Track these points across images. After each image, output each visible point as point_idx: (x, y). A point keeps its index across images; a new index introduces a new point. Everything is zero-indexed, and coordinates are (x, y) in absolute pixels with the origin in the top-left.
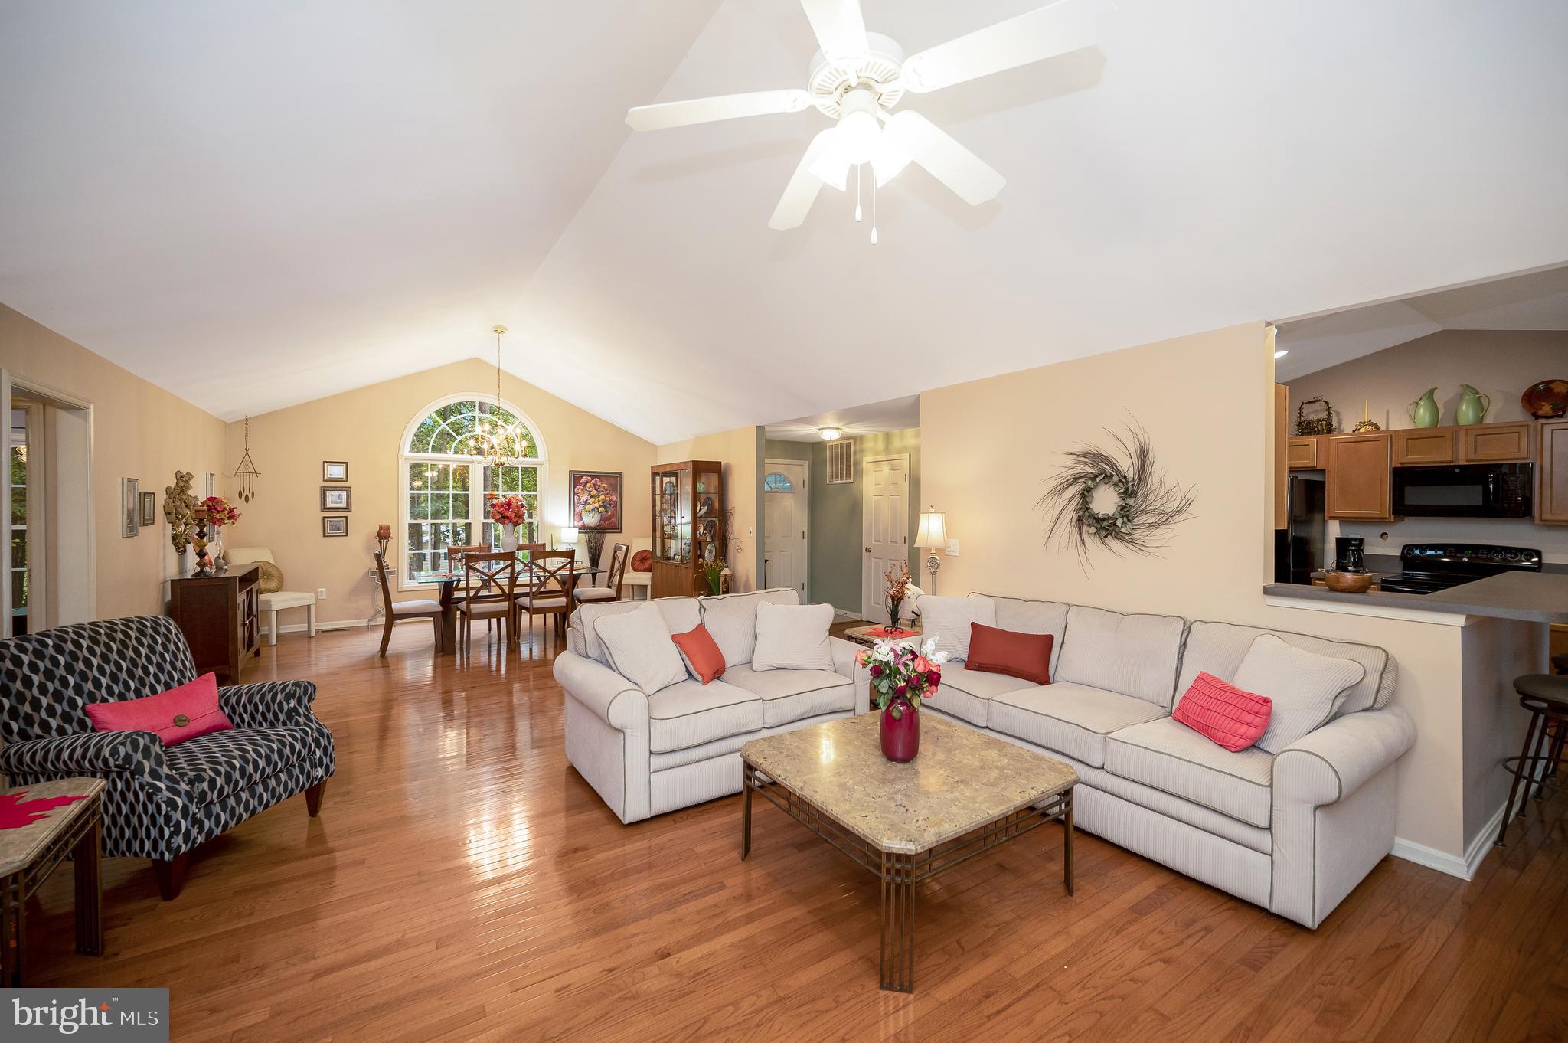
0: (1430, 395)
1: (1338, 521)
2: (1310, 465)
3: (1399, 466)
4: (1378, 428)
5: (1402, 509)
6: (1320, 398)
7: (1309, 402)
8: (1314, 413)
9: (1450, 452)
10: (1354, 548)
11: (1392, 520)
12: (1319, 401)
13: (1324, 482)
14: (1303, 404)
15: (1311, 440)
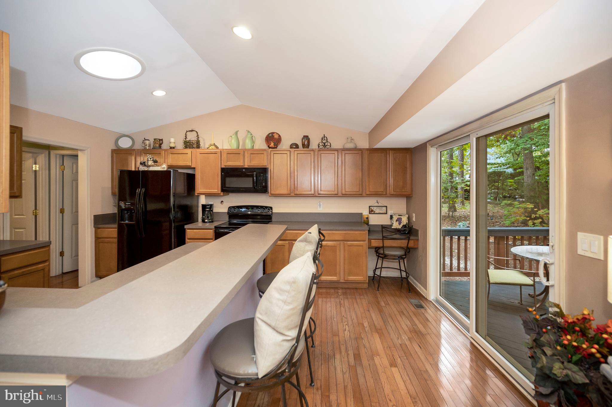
0: (236, 133)
1: (204, 196)
2: (188, 164)
3: (224, 167)
4: (217, 148)
5: (226, 190)
6: (194, 130)
7: (190, 131)
8: (192, 137)
9: (242, 161)
10: (208, 209)
11: (222, 195)
12: (194, 131)
13: (195, 174)
14: (187, 132)
15: (189, 151)
